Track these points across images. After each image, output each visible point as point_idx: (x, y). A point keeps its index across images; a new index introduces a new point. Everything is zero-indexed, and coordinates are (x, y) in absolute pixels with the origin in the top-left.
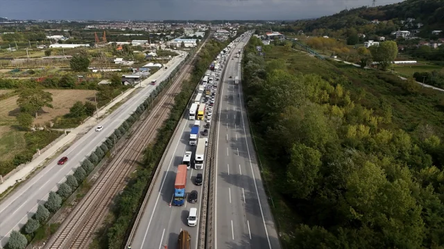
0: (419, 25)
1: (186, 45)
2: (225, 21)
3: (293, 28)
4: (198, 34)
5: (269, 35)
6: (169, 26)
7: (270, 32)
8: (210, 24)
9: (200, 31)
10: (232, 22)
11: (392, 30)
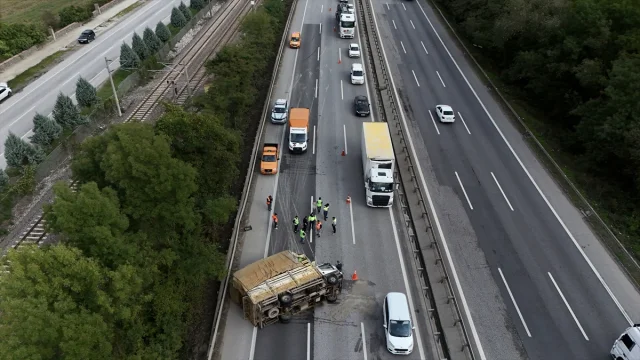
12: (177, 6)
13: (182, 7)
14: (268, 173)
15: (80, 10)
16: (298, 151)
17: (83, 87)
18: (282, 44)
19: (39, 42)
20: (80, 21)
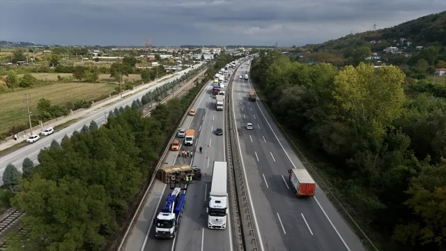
0: (408, 44)
1: (206, 58)
2: (239, 47)
6: (186, 49)
8: (225, 48)
11: (385, 48)
12: (136, 100)
13: (138, 100)
14: (175, 150)
15: (85, 103)
16: (189, 145)
17: (93, 124)
18: (186, 113)
19: (66, 114)
20: (85, 107)
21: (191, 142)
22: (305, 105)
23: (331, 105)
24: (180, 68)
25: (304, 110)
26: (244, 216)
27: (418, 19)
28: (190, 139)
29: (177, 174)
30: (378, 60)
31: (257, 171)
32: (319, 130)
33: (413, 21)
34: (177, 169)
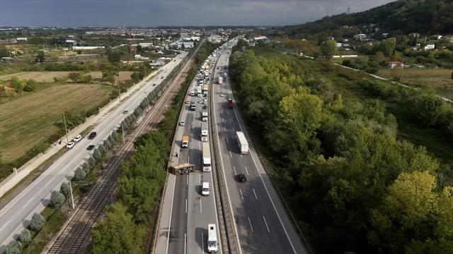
0: (377, 30)
1: (186, 46)
2: (218, 27)
3: (280, 32)
4: (194, 38)
5: (256, 39)
6: (165, 32)
7: (257, 37)
8: (204, 30)
9: (195, 36)
10: (225, 28)
11: (355, 34)
15: (93, 110)
19: (83, 122)
20: (95, 114)
21: (187, 146)
22: (263, 116)
23: (277, 119)
24: (163, 63)
25: (263, 120)
26: (222, 191)
27: (387, 5)
28: (185, 143)
29: (182, 169)
30: (347, 47)
31: (230, 165)
32: (270, 136)
33: (383, 6)
34: (181, 166)
